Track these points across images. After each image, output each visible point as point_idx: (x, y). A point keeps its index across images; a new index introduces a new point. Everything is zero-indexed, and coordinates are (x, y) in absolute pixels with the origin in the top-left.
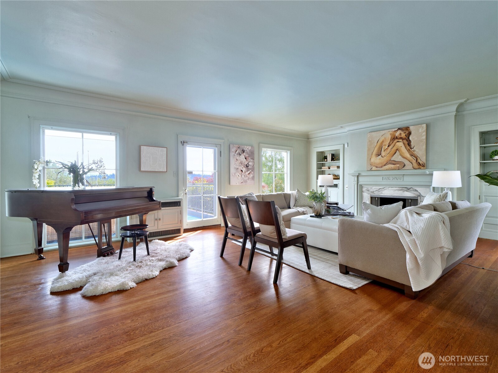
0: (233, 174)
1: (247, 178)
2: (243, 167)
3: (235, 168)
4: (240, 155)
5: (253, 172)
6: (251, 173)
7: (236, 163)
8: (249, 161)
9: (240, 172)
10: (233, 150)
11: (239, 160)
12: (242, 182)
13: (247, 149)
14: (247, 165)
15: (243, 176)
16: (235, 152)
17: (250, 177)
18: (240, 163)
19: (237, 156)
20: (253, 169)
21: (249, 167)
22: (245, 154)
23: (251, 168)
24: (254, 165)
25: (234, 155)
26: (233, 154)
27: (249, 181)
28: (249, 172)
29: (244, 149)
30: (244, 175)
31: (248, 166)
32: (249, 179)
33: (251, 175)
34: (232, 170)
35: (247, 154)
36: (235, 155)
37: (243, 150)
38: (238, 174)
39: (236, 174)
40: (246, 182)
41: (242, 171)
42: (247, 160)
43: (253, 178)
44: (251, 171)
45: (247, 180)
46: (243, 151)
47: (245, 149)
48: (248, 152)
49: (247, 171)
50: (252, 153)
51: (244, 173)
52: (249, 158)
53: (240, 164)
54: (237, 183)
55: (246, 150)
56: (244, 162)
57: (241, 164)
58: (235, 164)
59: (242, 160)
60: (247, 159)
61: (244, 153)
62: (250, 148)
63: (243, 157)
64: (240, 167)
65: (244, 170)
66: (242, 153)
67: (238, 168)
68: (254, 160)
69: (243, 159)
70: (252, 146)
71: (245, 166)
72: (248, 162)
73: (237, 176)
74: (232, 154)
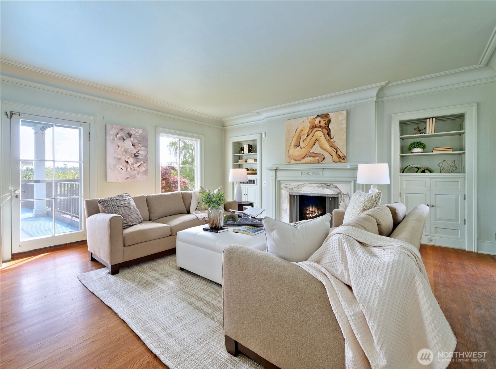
0: (112, 167)
1: (136, 172)
2: (128, 156)
3: (115, 158)
4: (124, 139)
5: (145, 165)
6: (142, 166)
7: (116, 150)
8: (139, 149)
9: (125, 164)
10: (112, 132)
11: (122, 147)
12: (127, 178)
13: (136, 132)
14: (136, 154)
15: (129, 169)
16: (115, 135)
17: (141, 171)
18: (123, 151)
19: (118, 141)
20: (146, 160)
21: (140, 157)
22: (132, 139)
23: (142, 159)
24: (147, 155)
25: (114, 140)
26: (112, 137)
27: (138, 176)
28: (139, 164)
29: (131, 132)
30: (131, 169)
31: (138, 156)
32: (139, 174)
33: (143, 169)
34: (110, 161)
35: (136, 140)
36: (116, 139)
37: (128, 134)
38: (121, 166)
39: (117, 167)
40: (134, 177)
41: (127, 162)
42: (135, 148)
43: (146, 172)
44: (142, 162)
45: (136, 175)
46: (130, 135)
47: (133, 132)
48: (137, 137)
49: (136, 163)
50: (143, 138)
51: (130, 164)
52: (140, 145)
53: (124, 153)
54: (118, 180)
55: (134, 134)
56: (131, 151)
57: (126, 152)
58: (115, 153)
59: (128, 147)
60: (136, 146)
61: (130, 137)
62: (140, 132)
63: (128, 143)
64: (124, 157)
65: (131, 160)
66: (127, 138)
67: (120, 159)
68: (147, 147)
69: (130, 145)
70: (144, 130)
71: (133, 156)
72: (137, 151)
73: (119, 169)
74: (109, 138)
